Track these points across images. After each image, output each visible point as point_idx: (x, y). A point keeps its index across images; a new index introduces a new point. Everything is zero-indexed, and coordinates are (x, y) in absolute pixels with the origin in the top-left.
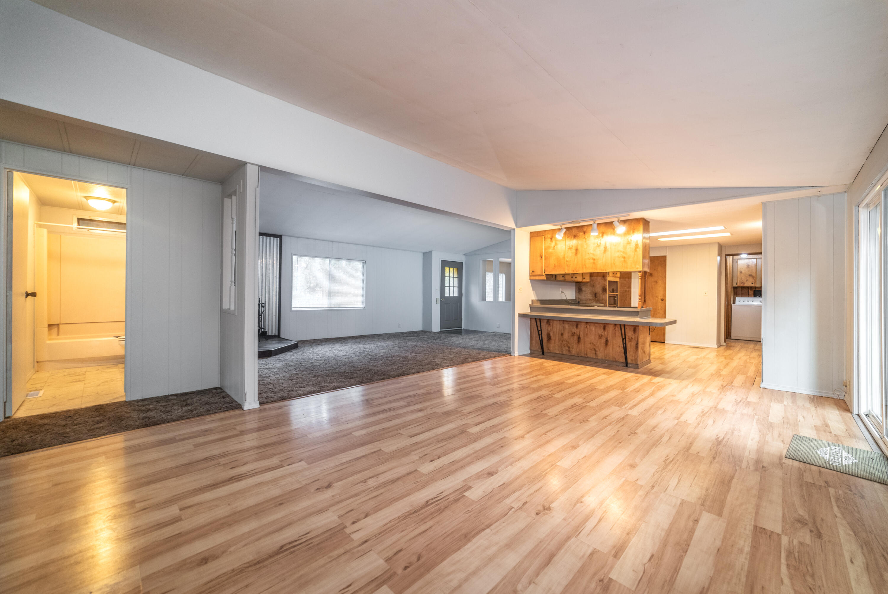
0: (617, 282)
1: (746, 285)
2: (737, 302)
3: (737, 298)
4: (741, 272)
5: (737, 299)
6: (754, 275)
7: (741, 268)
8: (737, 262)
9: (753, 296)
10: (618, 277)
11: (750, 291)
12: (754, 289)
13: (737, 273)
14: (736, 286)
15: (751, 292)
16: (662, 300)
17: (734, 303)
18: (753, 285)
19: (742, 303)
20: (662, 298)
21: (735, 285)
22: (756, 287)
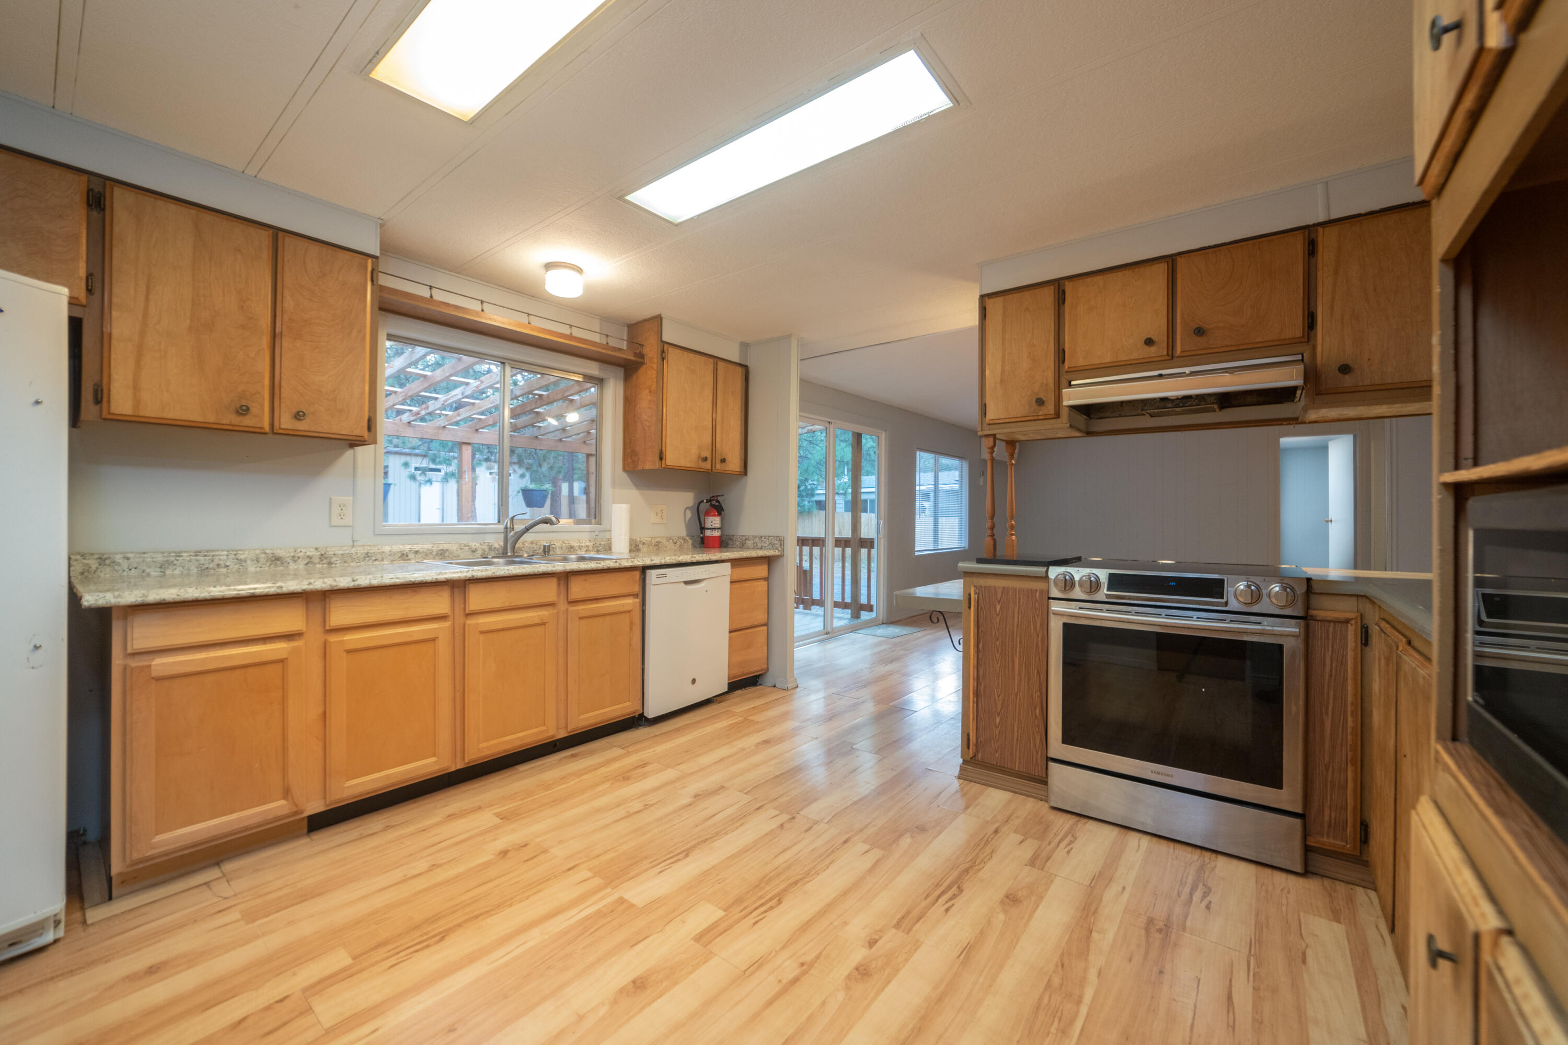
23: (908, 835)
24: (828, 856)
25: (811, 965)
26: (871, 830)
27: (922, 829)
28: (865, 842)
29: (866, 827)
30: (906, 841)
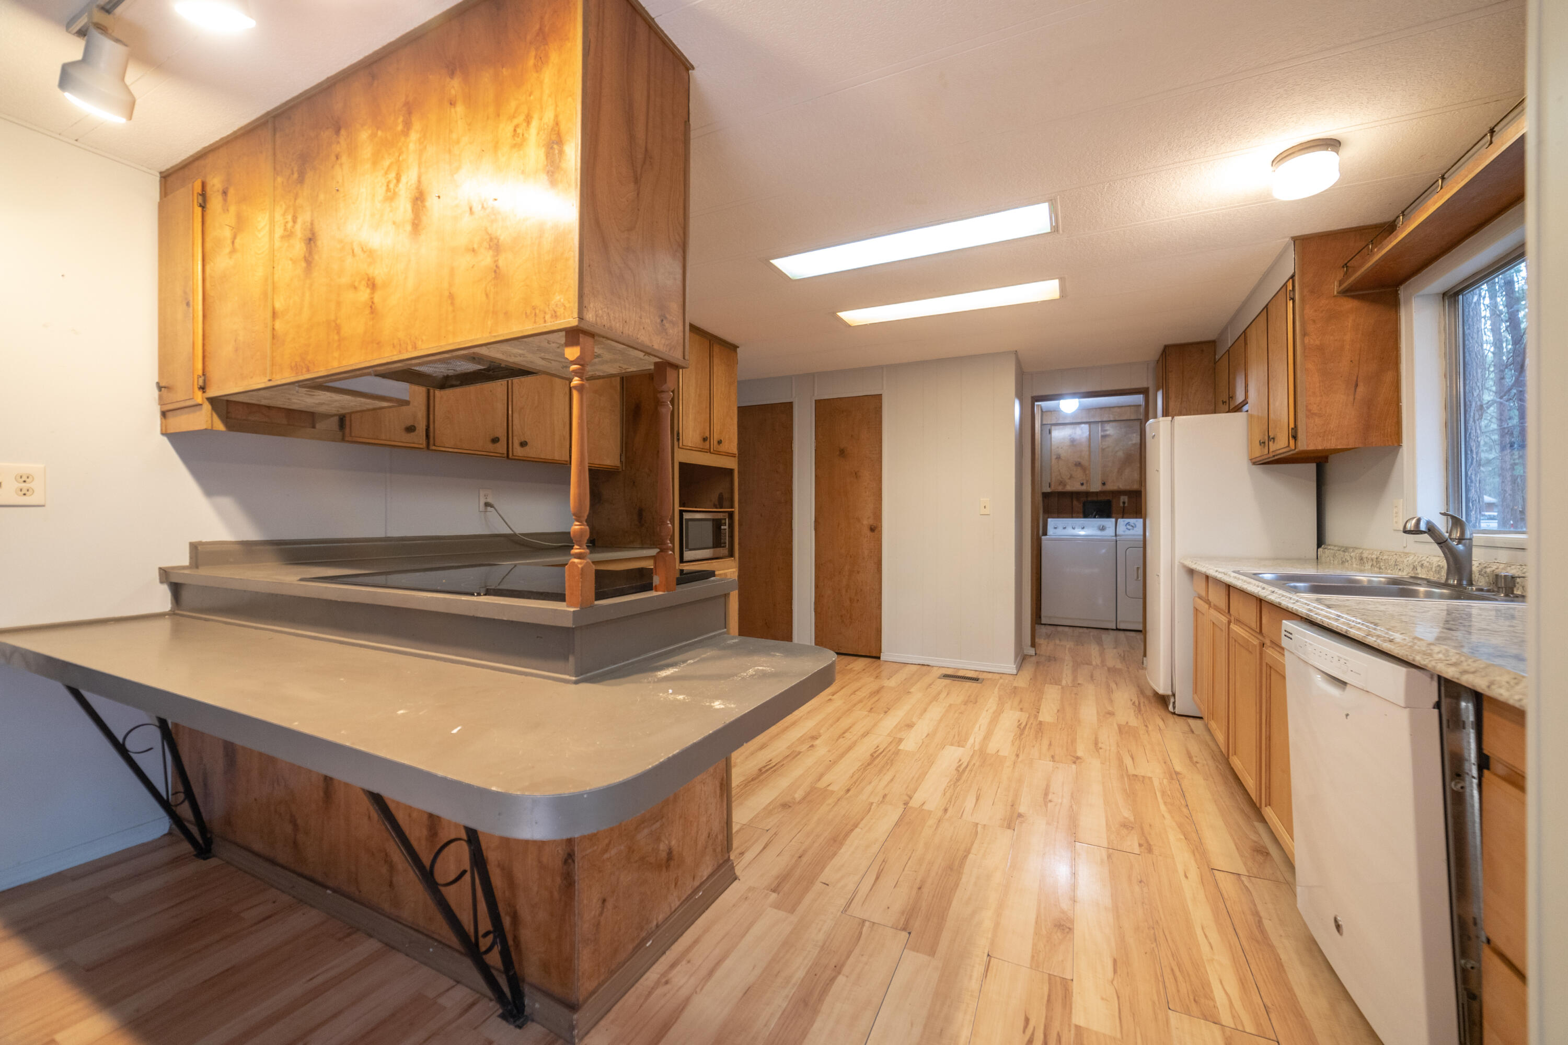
0: (730, 472)
1: (1069, 488)
2: (1051, 531)
3: (1049, 520)
4: (1059, 458)
5: (1051, 522)
6: (1085, 463)
7: (1058, 448)
8: (1050, 432)
9: (1081, 515)
10: (728, 455)
11: (1075, 502)
12: (1083, 499)
13: (1051, 459)
14: (1049, 490)
15: (1077, 505)
16: (872, 529)
17: (1045, 534)
18: (1084, 488)
19: (1060, 532)
20: (871, 521)
21: (1047, 489)
22: (1087, 494)
23: (798, 800)
24: (857, 780)
25: (839, 737)
26: (831, 801)
27: (785, 806)
28: (833, 792)
29: (836, 803)
30: (798, 795)
